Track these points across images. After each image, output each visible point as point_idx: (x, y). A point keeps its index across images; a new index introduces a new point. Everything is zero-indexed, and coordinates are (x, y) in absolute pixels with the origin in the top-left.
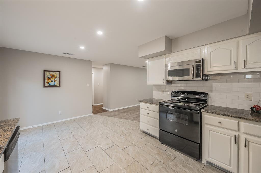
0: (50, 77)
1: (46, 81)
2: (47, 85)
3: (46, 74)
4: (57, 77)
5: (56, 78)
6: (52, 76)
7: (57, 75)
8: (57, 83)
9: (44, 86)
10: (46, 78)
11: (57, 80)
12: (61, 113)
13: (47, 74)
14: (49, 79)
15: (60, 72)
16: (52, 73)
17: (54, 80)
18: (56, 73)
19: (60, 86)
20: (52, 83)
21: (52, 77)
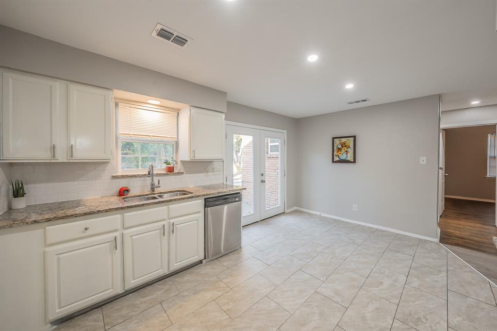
0: (340, 147)
1: (335, 153)
2: (336, 159)
3: (336, 143)
4: (351, 146)
5: (348, 147)
6: (344, 145)
7: (350, 141)
8: (350, 157)
9: (333, 162)
10: (335, 149)
11: (351, 151)
12: (356, 208)
13: (337, 141)
14: (339, 149)
15: (354, 137)
16: (343, 140)
17: (346, 151)
18: (348, 140)
19: (354, 162)
20: (343, 157)
21: (343, 147)
